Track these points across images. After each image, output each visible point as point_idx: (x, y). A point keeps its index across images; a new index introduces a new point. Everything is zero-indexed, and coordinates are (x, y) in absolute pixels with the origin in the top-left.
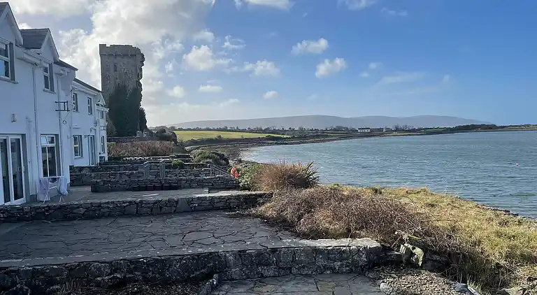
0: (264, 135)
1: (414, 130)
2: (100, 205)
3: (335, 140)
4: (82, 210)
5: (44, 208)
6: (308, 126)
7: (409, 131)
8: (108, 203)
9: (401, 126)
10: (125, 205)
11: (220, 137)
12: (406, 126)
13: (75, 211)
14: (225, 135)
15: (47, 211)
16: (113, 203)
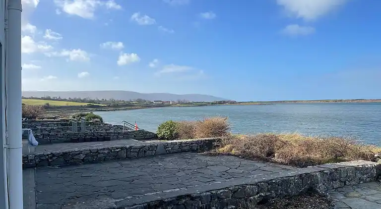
0: (86, 104)
1: (189, 103)
2: (98, 151)
3: (140, 108)
4: (82, 156)
5: (48, 155)
6: (117, 98)
7: (186, 104)
8: (104, 149)
9: (182, 100)
10: (117, 150)
11: (48, 104)
12: (185, 100)
13: (76, 157)
14: (52, 103)
15: (51, 158)
16: (108, 149)
